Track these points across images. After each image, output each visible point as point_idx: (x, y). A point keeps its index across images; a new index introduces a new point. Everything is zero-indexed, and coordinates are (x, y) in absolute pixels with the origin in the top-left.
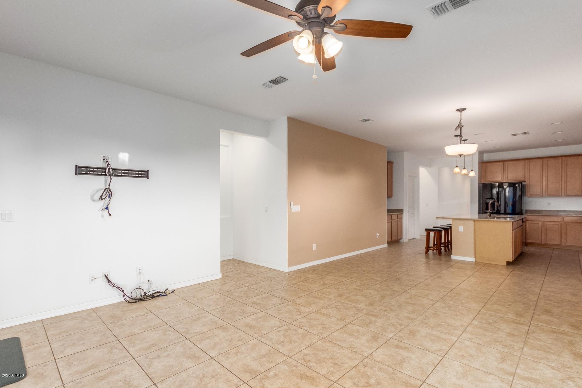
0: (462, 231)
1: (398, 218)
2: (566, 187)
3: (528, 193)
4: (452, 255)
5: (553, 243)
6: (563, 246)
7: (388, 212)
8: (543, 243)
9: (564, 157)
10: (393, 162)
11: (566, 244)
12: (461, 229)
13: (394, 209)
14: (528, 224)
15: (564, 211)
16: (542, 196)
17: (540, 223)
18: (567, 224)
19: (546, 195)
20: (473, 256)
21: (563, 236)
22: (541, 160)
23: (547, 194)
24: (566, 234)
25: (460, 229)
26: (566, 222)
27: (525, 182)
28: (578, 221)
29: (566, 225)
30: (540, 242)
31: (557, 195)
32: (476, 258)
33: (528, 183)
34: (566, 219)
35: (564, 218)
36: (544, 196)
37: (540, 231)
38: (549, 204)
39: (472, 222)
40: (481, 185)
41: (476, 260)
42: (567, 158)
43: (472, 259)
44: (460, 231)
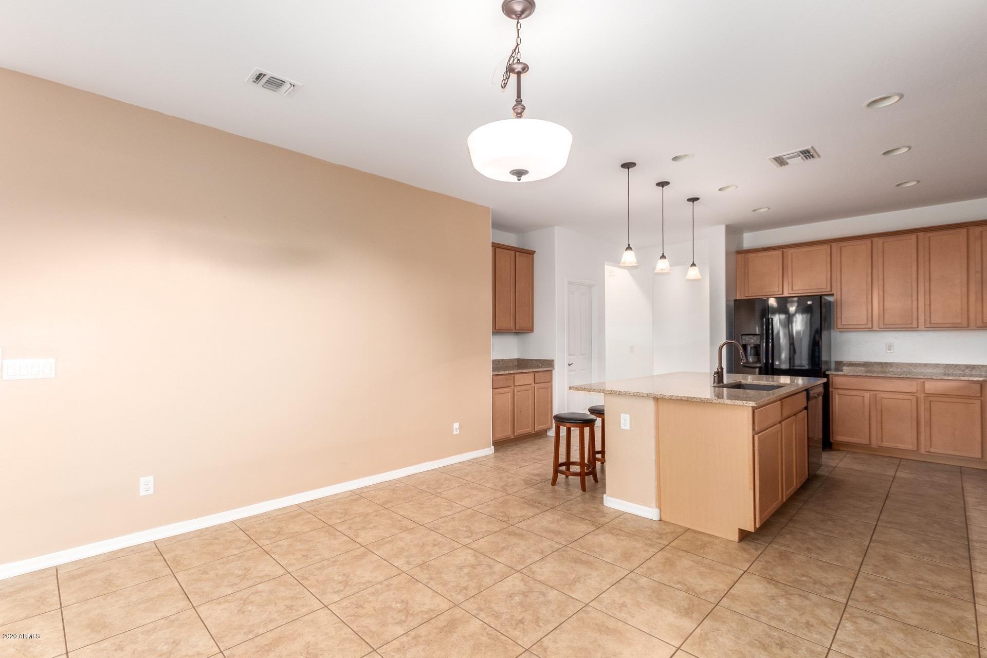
0: (628, 428)
1: (536, 381)
2: (928, 307)
3: (839, 321)
4: (605, 496)
5: (901, 446)
6: (923, 454)
7: (494, 369)
8: (874, 444)
9: (922, 233)
10: (534, 252)
11: (932, 450)
12: (625, 421)
13: (536, 360)
14: (837, 396)
15: (925, 365)
16: (871, 329)
17: (867, 395)
18: (931, 399)
19: (882, 326)
20: (654, 505)
21: (922, 429)
22: (868, 242)
23: (884, 324)
24: (930, 423)
25: (622, 421)
26: (928, 395)
27: (832, 295)
28: (959, 393)
29: (930, 401)
30: (868, 443)
31: (907, 325)
32: (660, 510)
33: (839, 297)
34: (930, 386)
35: (924, 382)
36: (875, 328)
37: (867, 414)
38: (890, 347)
39: (651, 404)
40: (732, 303)
41: (660, 518)
42: (930, 234)
43: (650, 513)
44: (623, 427)
